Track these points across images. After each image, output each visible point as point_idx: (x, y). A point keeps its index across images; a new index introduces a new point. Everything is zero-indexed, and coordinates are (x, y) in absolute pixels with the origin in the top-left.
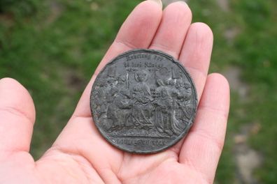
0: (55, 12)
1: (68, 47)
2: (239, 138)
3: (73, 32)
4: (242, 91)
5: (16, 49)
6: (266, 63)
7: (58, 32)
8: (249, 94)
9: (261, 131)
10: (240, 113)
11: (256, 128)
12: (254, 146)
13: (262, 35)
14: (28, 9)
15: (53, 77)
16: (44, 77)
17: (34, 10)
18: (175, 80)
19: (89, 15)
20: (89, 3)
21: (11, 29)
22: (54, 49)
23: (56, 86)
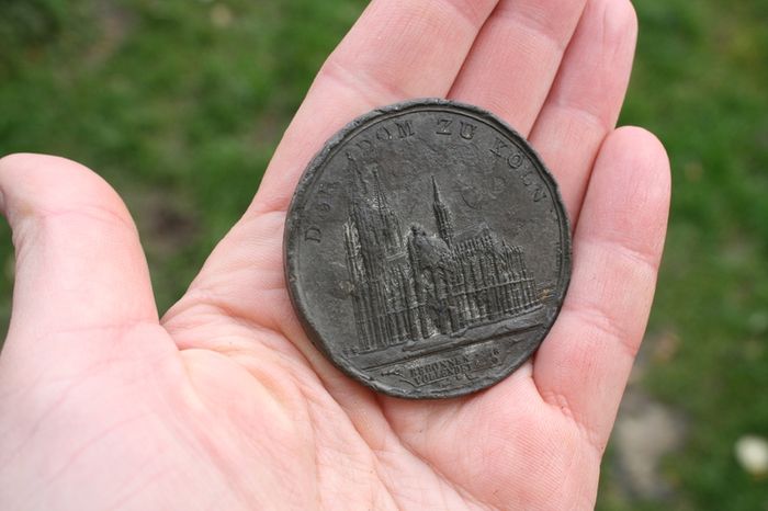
6: (692, 169)
9: (681, 355)
11: (666, 344)
14: (36, 23)
17: (53, 27)
19: (206, 40)
20: (207, 7)
22: (111, 136)
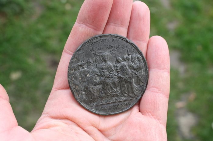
0: (38, 11)
1: (49, 38)
2: (180, 104)
3: (52, 26)
4: (181, 69)
5: (8, 40)
6: (199, 48)
7: (41, 26)
8: (186, 71)
9: (196, 99)
10: (180, 85)
11: (192, 96)
12: (192, 110)
13: (196, 26)
14: (17, 9)
15: (37, 60)
16: (30, 61)
17: (22, 11)
18: (130, 56)
19: (64, 13)
20: (64, 4)
21: (5, 25)
22: (38, 40)
23: (40, 68)
